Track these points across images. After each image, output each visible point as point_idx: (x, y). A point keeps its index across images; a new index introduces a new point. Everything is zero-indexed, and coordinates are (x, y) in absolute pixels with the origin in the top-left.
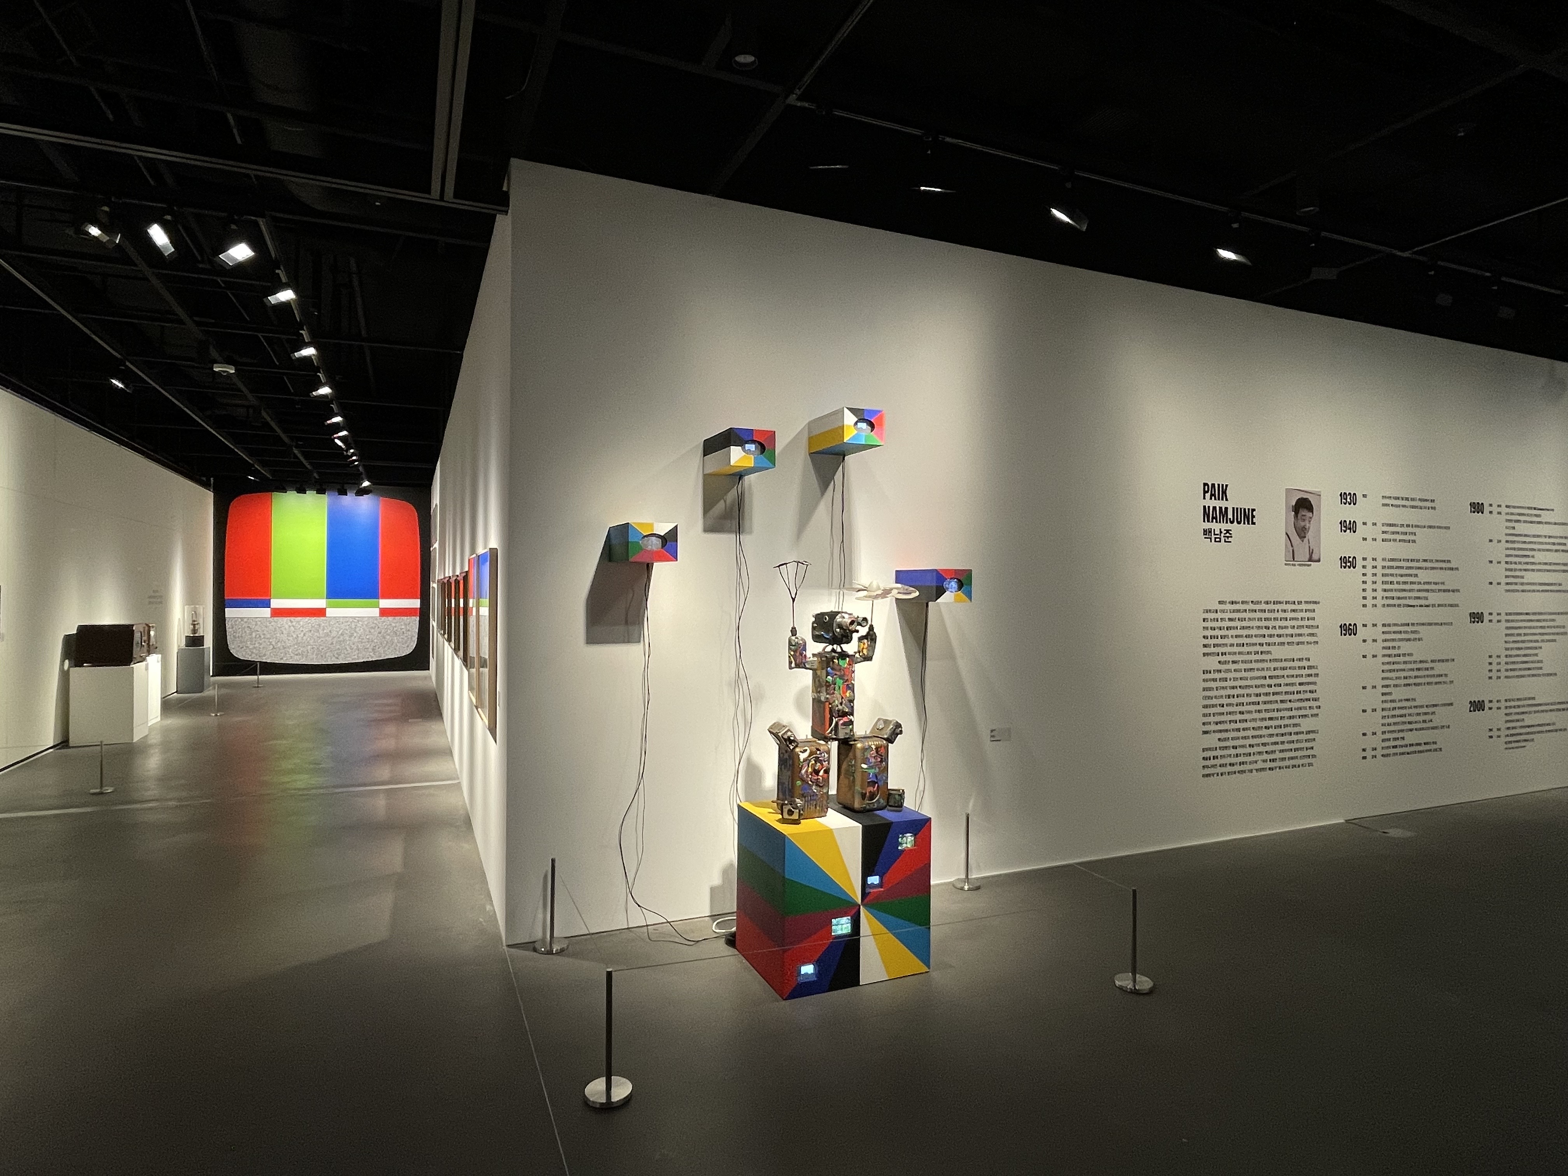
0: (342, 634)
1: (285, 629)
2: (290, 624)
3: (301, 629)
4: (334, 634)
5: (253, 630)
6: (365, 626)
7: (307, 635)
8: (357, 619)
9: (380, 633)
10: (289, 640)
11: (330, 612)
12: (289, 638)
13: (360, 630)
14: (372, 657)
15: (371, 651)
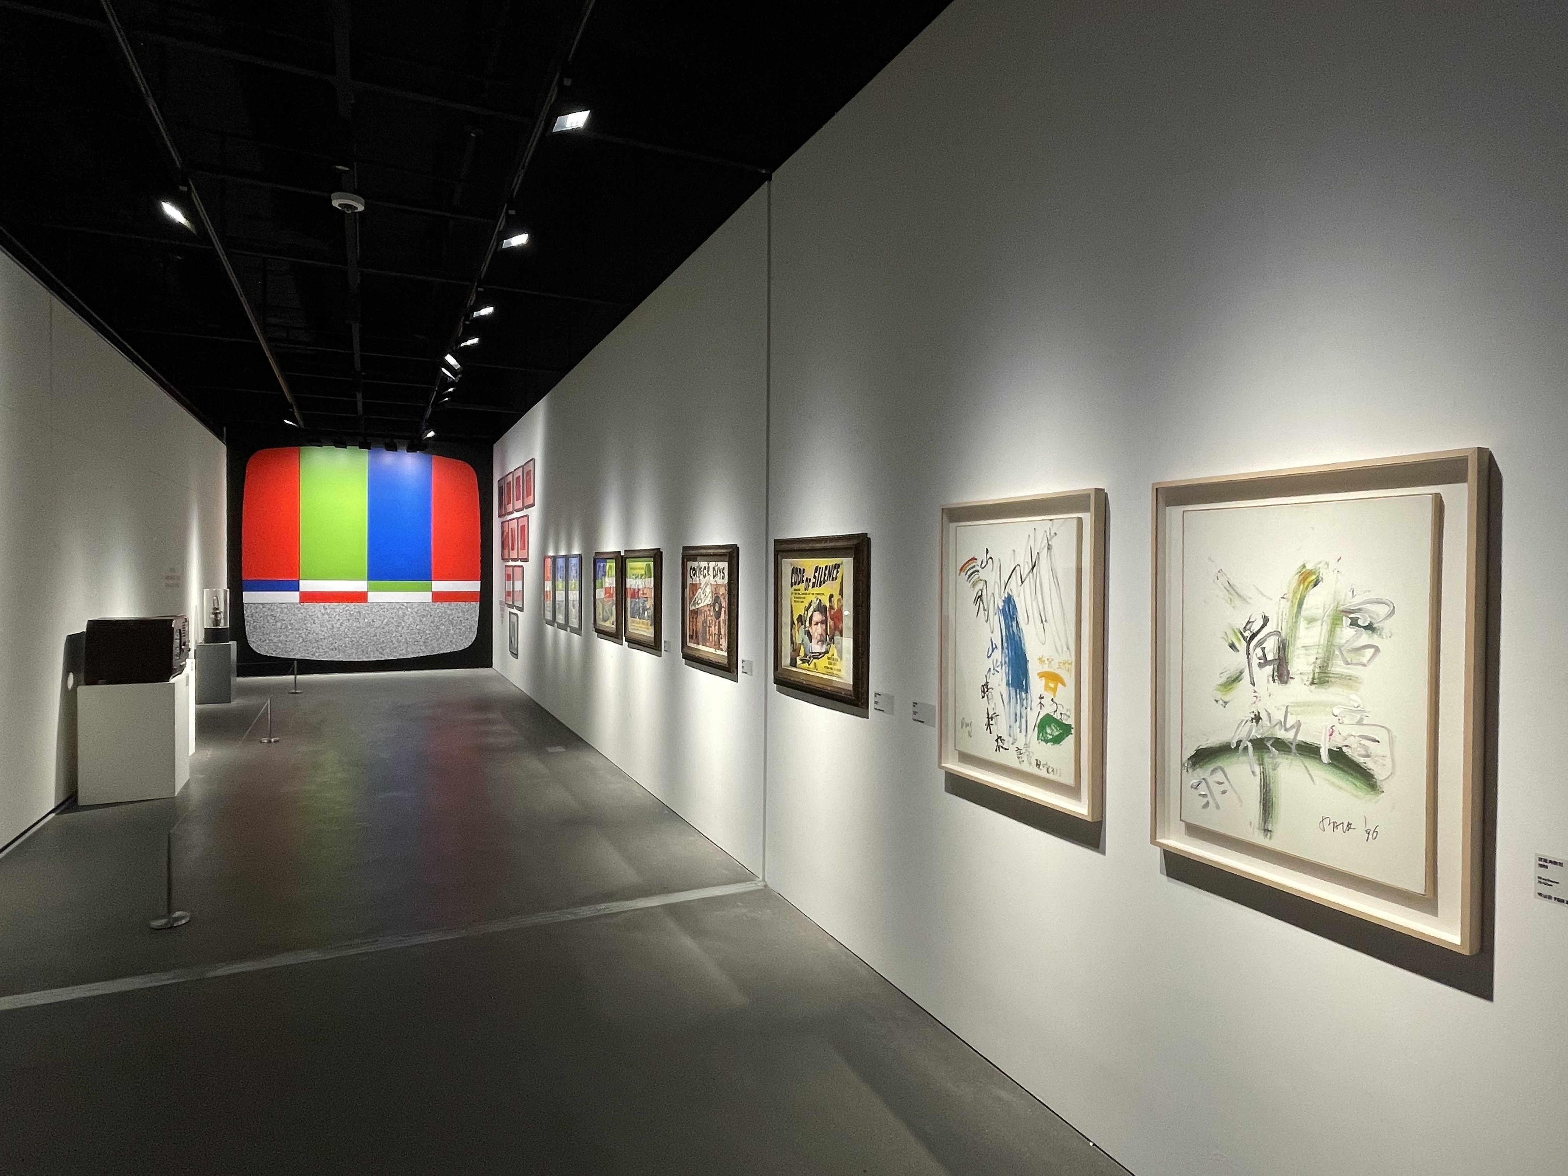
0: (387, 624)
1: (318, 617)
2: (323, 611)
3: (337, 617)
4: (377, 623)
5: (277, 619)
6: (414, 613)
7: (344, 625)
8: (405, 604)
9: (433, 622)
10: (322, 631)
11: (373, 597)
12: (323, 629)
13: (408, 619)
14: (424, 652)
15: (422, 644)
